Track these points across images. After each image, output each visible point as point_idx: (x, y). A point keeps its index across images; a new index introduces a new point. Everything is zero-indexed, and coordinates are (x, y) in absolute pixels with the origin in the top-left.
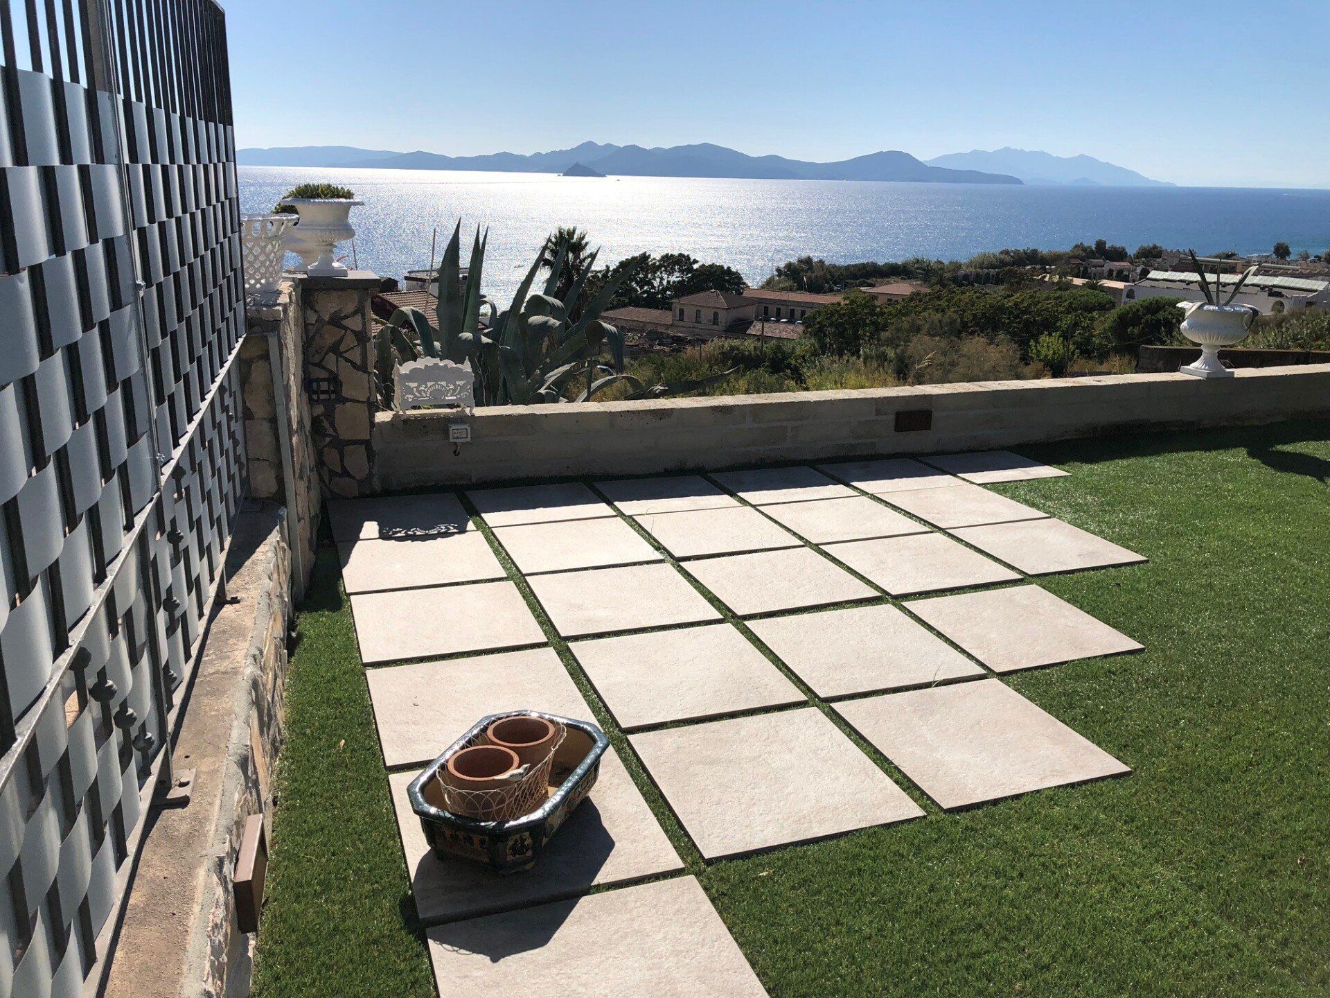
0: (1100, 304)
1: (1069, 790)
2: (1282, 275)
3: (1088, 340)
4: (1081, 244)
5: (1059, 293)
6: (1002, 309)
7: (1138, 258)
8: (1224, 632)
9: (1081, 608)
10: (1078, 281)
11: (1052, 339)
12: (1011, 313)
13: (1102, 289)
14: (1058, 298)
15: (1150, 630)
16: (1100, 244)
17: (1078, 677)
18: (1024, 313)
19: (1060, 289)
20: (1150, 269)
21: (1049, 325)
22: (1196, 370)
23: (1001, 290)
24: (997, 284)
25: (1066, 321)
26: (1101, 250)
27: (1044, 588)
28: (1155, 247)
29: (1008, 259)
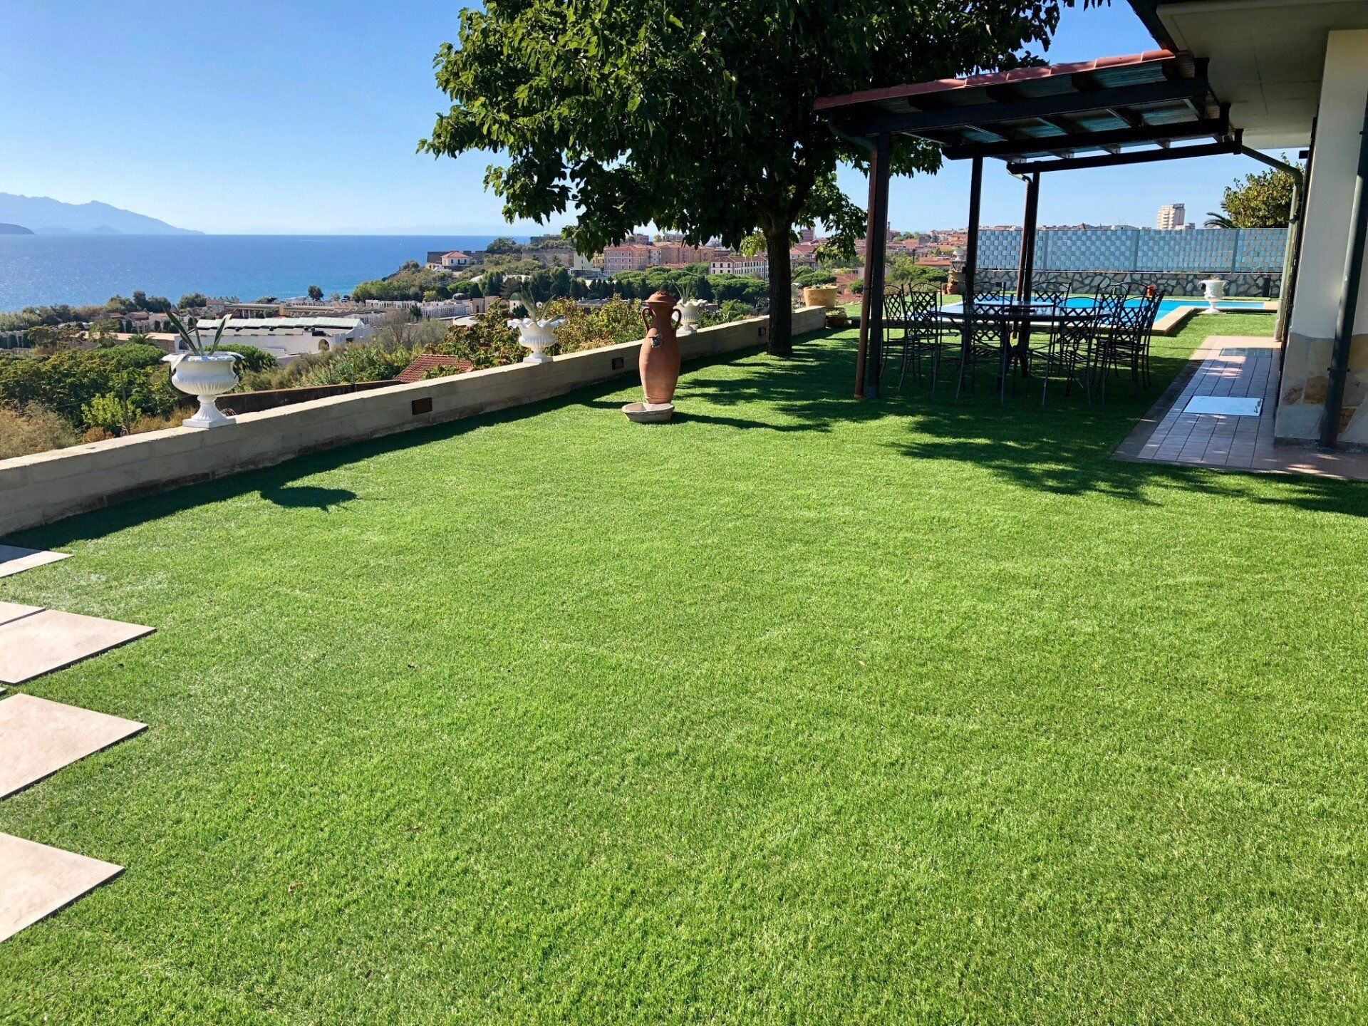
0: (152, 358)
1: (50, 920)
2: (321, 315)
3: (147, 399)
4: (118, 296)
5: (103, 352)
6: (38, 374)
7: (182, 307)
8: (230, 683)
9: (76, 704)
10: (123, 337)
11: (107, 401)
12: (50, 378)
13: (152, 342)
14: (104, 356)
15: (155, 704)
16: (140, 297)
17: (67, 786)
18: (67, 376)
19: (105, 346)
20: (198, 318)
21: (100, 387)
22: (197, 422)
23: (34, 352)
24: (28, 347)
25: (117, 380)
26: (142, 303)
27: (32, 694)
28: (197, 296)
29: (34, 318)
